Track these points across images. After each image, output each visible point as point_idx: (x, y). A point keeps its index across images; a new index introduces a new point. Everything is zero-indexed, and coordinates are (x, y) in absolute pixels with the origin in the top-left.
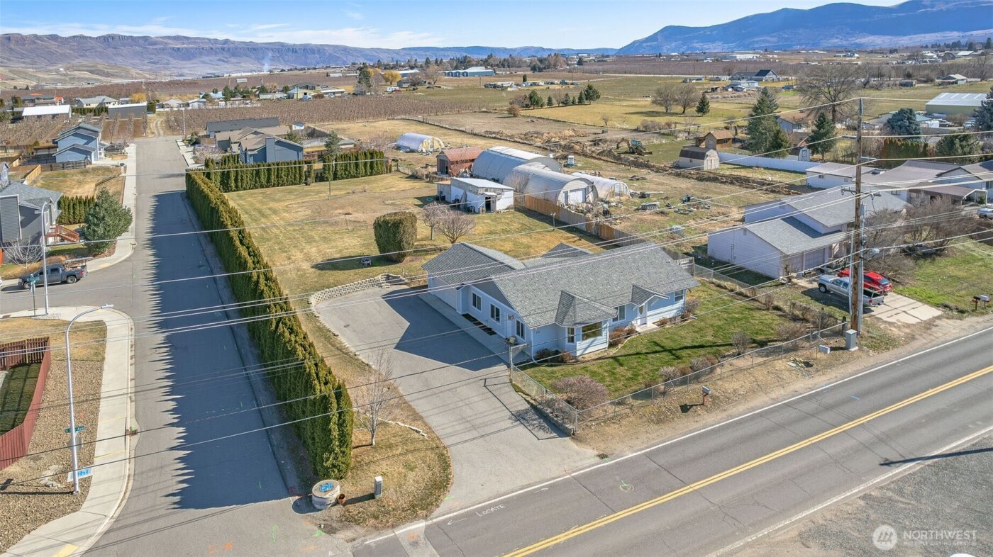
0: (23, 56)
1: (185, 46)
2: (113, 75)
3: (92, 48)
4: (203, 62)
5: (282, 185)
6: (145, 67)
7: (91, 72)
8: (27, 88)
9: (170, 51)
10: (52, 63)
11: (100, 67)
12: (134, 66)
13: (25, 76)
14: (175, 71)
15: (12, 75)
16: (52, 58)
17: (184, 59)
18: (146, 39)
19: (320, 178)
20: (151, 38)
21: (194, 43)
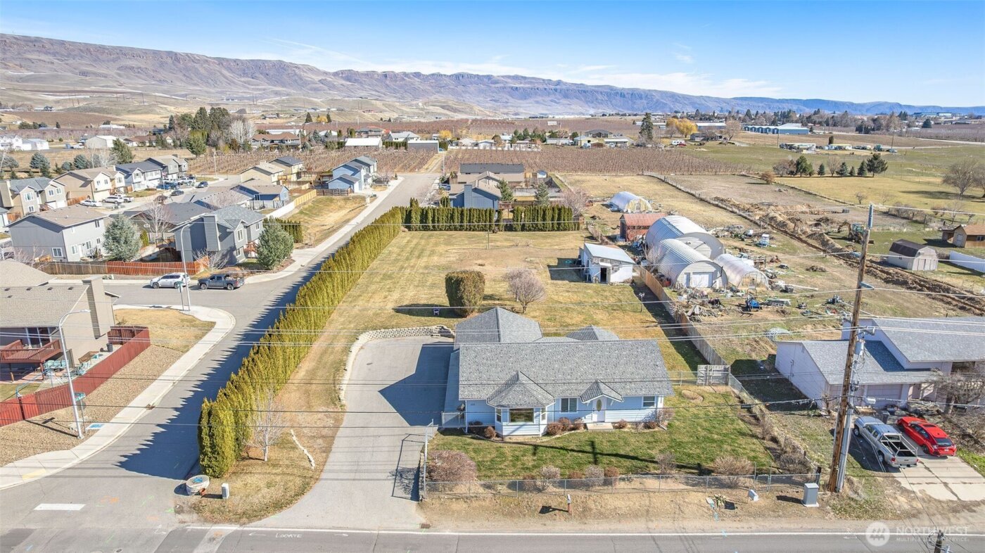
0: (395, 91)
1: (522, 85)
2: (460, 111)
3: (447, 85)
4: (537, 102)
5: (473, 230)
6: (487, 105)
7: (443, 107)
8: (390, 120)
9: (510, 90)
10: (415, 98)
11: (450, 103)
12: (479, 103)
13: (391, 107)
14: (512, 110)
15: (384, 108)
16: (416, 93)
17: (521, 99)
18: (489, 77)
19: (509, 228)
20: (494, 77)
21: (531, 83)
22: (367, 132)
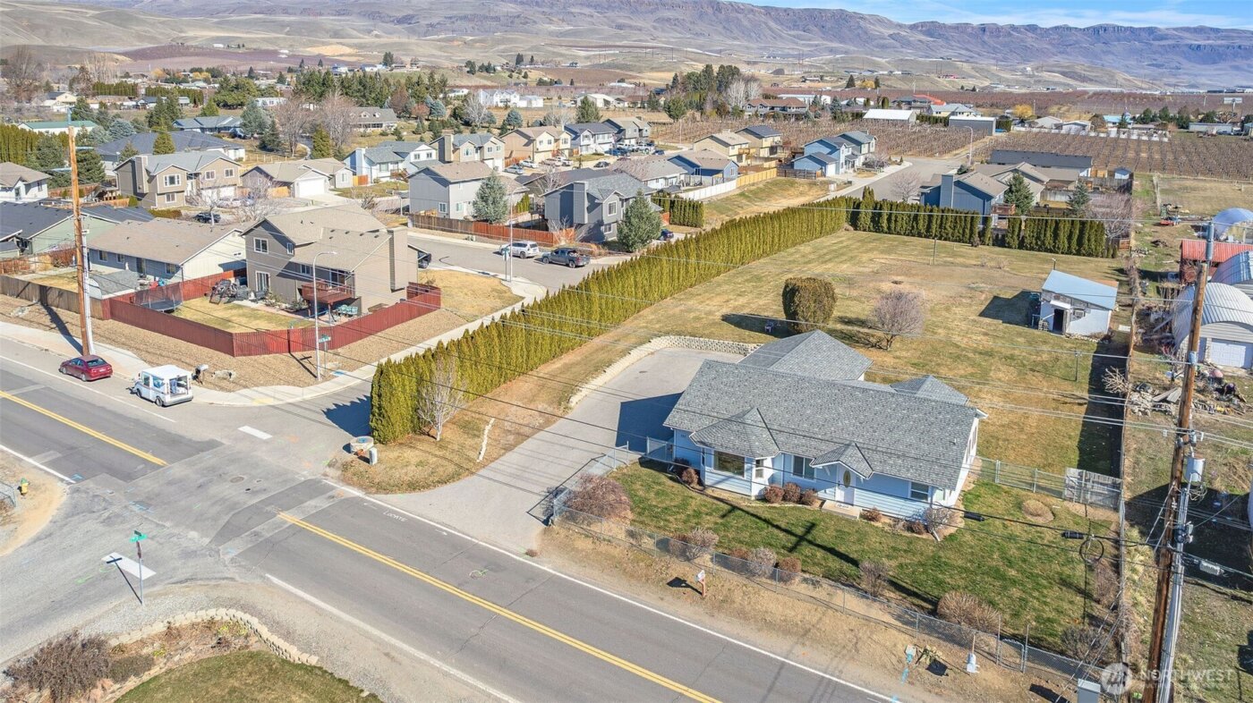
0: (995, 50)
1: (1210, 42)
2: (1091, 80)
3: (1077, 42)
4: (1237, 68)
5: (945, 239)
6: (1143, 72)
7: (1064, 74)
8: (974, 90)
9: (1186, 49)
10: (1026, 61)
11: (1078, 69)
12: (1127, 69)
13: (984, 73)
14: (1186, 79)
15: (974, 73)
16: (1026, 53)
17: (1204, 62)
18: (1151, 30)
20: (1159, 30)
21: (1227, 37)
22: (909, 103)
